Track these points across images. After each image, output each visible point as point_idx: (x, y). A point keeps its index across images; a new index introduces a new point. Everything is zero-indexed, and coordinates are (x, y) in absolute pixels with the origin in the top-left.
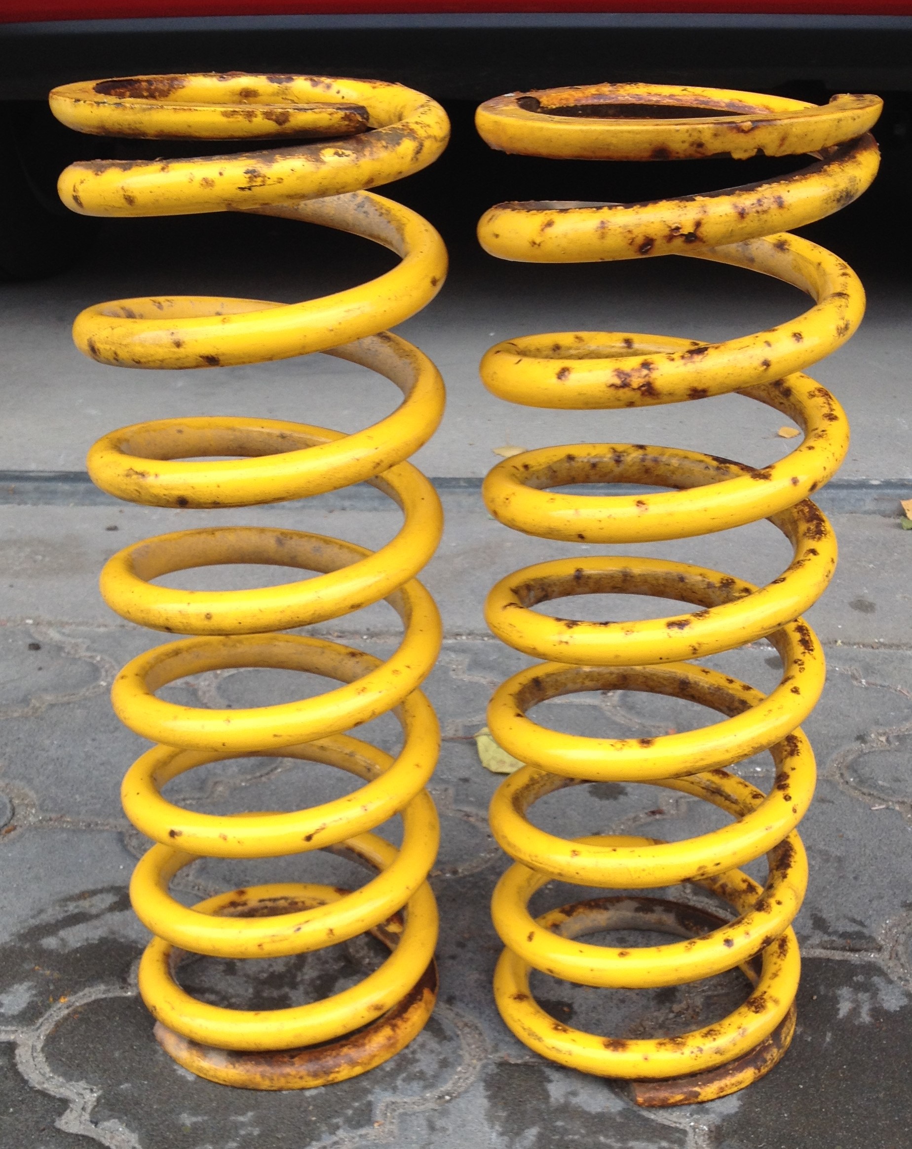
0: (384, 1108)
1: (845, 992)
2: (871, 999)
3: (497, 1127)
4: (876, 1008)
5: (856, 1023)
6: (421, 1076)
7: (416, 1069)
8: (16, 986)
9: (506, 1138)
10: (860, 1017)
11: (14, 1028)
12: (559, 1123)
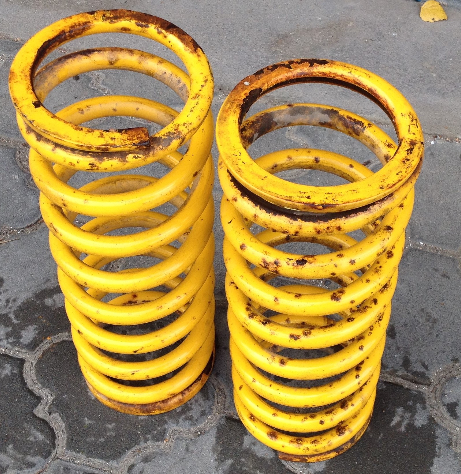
0: (170, 433)
1: (400, 410)
2: (410, 417)
3: (215, 456)
4: (411, 423)
5: (397, 430)
6: (191, 419)
7: (190, 413)
8: (30, 327)
9: (217, 463)
10: (400, 427)
11: (25, 351)
12: (243, 460)
